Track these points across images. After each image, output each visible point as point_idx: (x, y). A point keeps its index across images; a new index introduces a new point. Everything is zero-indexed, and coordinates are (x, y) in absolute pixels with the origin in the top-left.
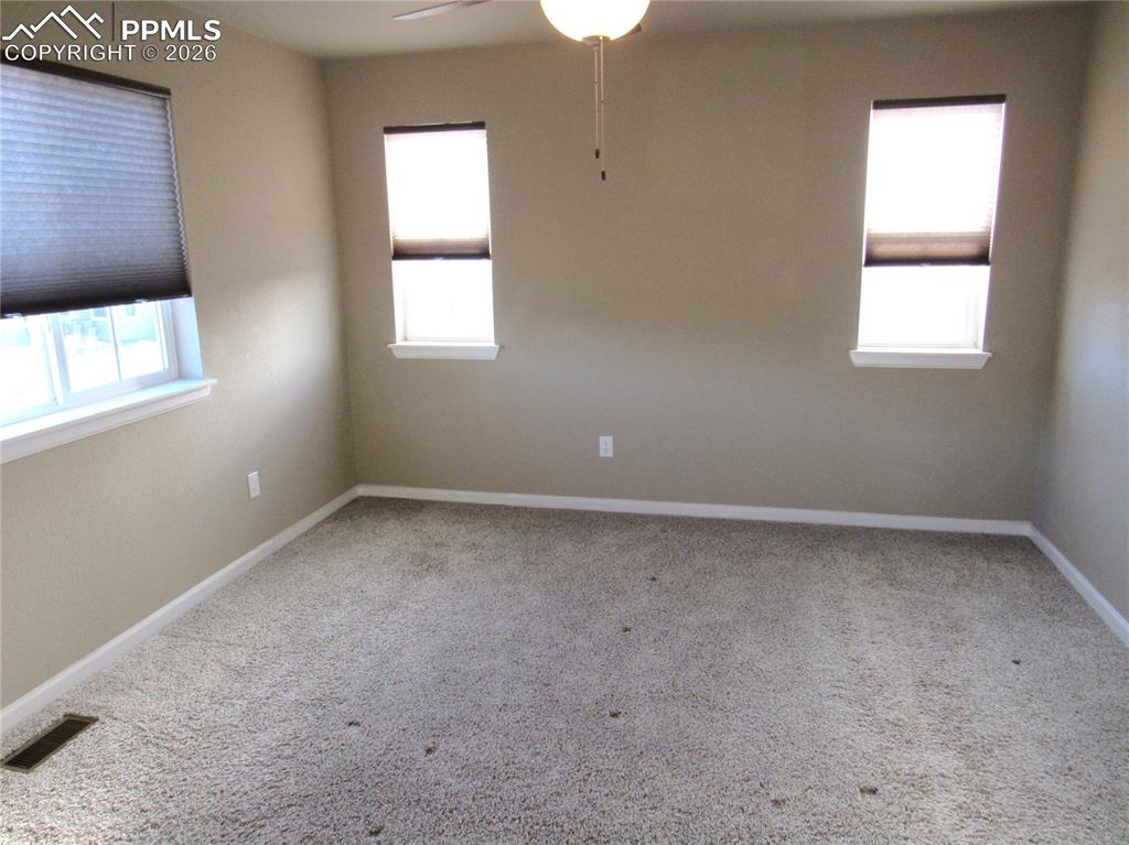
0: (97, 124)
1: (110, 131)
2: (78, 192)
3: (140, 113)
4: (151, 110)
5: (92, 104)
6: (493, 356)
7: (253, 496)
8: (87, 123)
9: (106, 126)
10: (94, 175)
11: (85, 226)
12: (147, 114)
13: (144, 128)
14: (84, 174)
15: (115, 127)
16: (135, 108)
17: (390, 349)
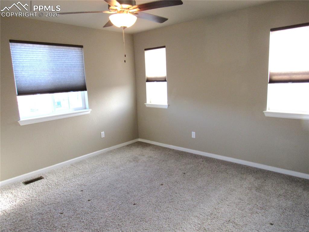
0: (63, 55)
1: (66, 56)
2: (57, 69)
3: (75, 51)
4: (78, 51)
5: (62, 51)
6: (167, 107)
7: (102, 137)
8: (60, 55)
9: (65, 55)
10: (61, 65)
11: (58, 76)
12: (77, 52)
13: (76, 54)
14: (59, 65)
15: (67, 55)
16: (73, 50)
17: (145, 105)
